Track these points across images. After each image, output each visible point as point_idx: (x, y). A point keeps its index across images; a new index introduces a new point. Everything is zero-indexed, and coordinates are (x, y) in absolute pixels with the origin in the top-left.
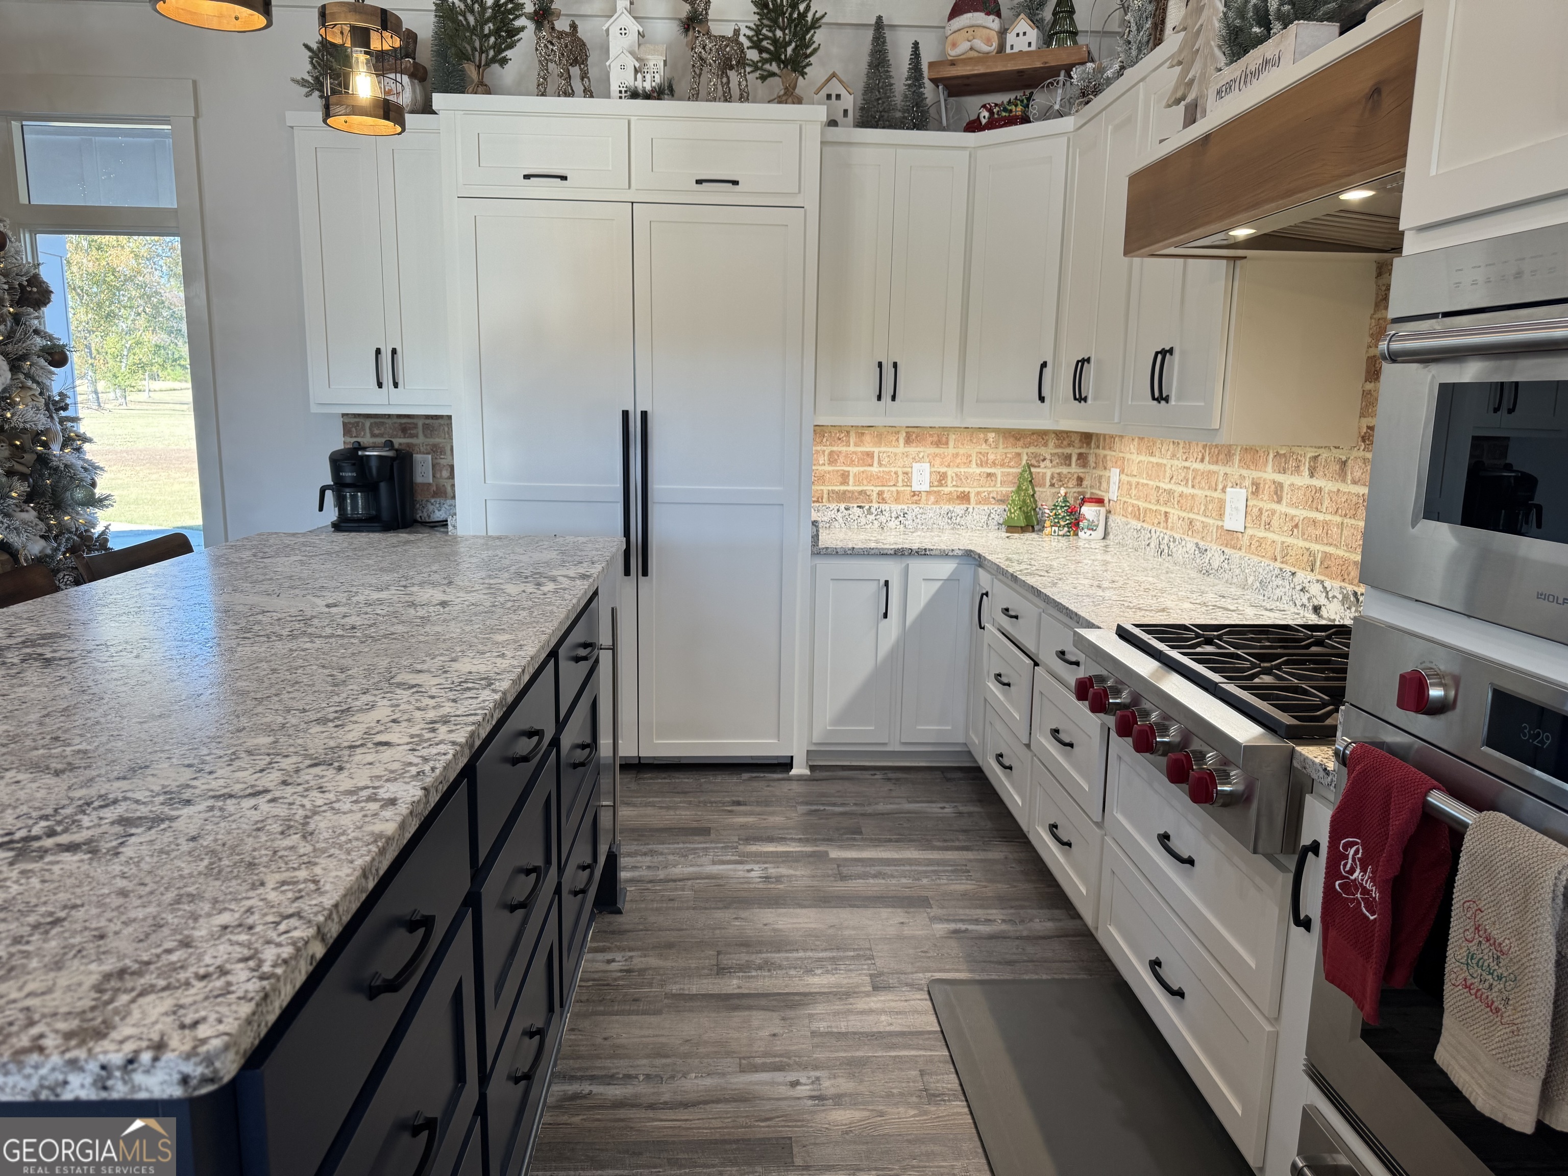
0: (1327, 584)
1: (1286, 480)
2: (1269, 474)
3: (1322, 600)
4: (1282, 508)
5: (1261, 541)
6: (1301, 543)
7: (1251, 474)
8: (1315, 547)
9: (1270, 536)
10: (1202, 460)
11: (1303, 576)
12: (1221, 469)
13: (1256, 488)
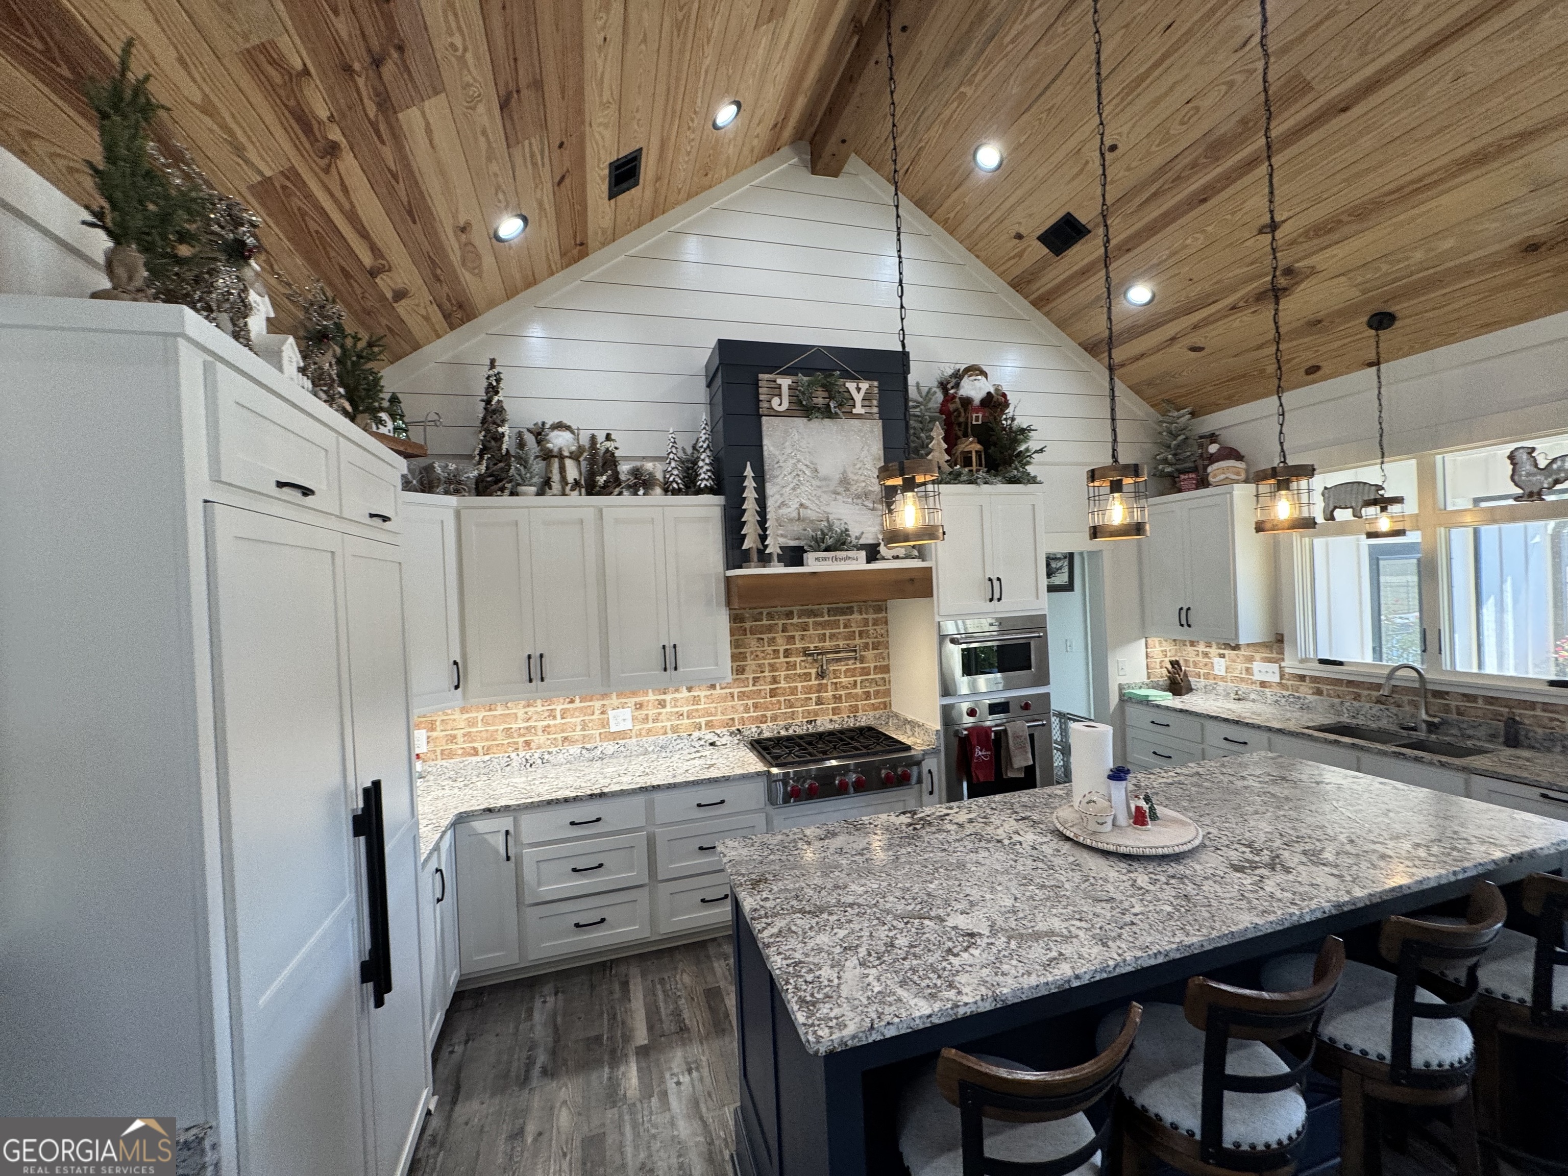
0: (718, 731)
1: (668, 697)
2: (652, 697)
3: (716, 738)
4: (668, 709)
5: (649, 730)
6: (686, 721)
7: (631, 701)
8: (698, 720)
9: (660, 725)
10: (572, 702)
11: (696, 734)
12: (597, 704)
13: (639, 706)
